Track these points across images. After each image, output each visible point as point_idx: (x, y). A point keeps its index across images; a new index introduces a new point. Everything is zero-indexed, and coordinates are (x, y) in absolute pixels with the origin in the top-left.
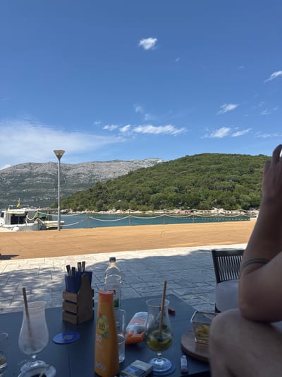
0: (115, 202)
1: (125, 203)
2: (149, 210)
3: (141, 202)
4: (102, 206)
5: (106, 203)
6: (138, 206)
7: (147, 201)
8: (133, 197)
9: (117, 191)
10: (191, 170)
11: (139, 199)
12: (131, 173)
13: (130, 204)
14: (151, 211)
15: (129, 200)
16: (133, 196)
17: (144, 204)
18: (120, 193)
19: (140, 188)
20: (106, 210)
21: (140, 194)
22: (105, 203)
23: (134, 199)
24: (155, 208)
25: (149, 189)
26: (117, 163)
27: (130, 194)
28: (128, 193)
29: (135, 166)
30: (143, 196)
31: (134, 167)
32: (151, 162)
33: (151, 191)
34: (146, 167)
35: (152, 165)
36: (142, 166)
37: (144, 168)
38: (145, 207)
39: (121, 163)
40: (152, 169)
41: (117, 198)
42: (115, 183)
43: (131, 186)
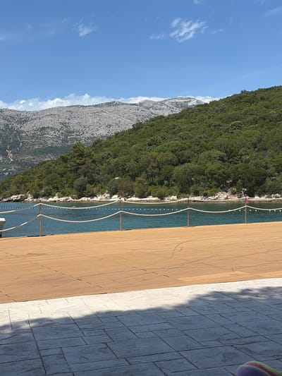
0: (108, 180)
1: (126, 182)
2: (171, 194)
3: (156, 180)
4: (85, 189)
5: (92, 182)
6: (150, 188)
7: (167, 179)
8: (141, 172)
9: (113, 161)
10: (251, 118)
11: (152, 176)
12: (138, 127)
13: (136, 184)
14: (175, 197)
15: (133, 178)
16: (142, 169)
17: (161, 183)
18: (117, 164)
19: (154, 154)
20: (93, 195)
21: (155, 165)
22: (90, 182)
23: (144, 174)
24: (182, 192)
25: (171, 156)
26: (112, 108)
27: (135, 164)
28: (132, 164)
29: (147, 112)
30: (160, 169)
31: (145, 116)
32: (177, 105)
33: (175, 160)
34: (166, 114)
35: (178, 111)
36: (160, 113)
37: (162, 117)
38: (163, 189)
39: (122, 107)
40: (177, 117)
41: (112, 172)
42: (107, 145)
43: (137, 150)
